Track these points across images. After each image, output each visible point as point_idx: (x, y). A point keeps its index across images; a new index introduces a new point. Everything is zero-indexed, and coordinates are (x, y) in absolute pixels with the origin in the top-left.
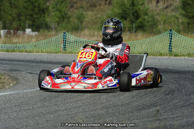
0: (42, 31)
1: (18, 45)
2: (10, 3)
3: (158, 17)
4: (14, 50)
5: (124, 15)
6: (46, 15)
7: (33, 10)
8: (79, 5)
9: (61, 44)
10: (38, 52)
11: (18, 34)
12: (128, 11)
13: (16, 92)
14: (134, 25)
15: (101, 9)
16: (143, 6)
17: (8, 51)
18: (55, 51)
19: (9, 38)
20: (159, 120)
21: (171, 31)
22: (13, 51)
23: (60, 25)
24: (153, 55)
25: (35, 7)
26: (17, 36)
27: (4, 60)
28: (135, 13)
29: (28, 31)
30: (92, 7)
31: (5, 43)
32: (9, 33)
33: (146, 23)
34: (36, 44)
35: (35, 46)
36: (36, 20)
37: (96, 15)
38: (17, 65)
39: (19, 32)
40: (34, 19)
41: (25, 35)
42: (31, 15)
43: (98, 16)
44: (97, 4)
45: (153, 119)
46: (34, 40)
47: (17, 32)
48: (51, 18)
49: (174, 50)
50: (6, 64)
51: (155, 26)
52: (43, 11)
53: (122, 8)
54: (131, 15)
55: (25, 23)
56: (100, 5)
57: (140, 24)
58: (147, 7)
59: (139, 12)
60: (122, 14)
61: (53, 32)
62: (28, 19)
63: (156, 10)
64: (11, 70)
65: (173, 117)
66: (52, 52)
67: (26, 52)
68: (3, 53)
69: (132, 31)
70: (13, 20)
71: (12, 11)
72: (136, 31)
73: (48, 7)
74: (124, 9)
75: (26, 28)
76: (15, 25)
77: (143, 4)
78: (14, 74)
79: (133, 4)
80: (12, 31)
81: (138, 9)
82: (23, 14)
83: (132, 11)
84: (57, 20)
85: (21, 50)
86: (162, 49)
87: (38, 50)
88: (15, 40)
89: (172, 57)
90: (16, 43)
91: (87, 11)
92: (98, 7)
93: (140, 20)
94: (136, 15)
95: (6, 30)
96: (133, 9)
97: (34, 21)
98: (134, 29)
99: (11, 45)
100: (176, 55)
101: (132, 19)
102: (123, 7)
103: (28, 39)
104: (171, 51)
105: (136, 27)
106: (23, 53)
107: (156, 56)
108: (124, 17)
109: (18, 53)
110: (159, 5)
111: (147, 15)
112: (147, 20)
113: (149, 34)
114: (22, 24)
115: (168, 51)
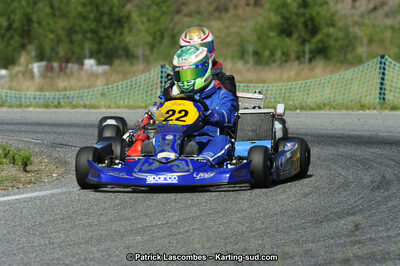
0: (117, 62)
1: (67, 93)
2: (52, 7)
3: (356, 30)
4: (59, 103)
5: (286, 26)
6: (126, 30)
7: (98, 20)
8: (192, 7)
9: (156, 88)
10: (110, 107)
11: (68, 71)
12: (294, 18)
13: (65, 189)
14: (307, 47)
15: (238, 16)
16: (325, 7)
17: (47, 106)
18: (143, 105)
19: (52, 78)
20: (360, 242)
21: (382, 57)
22: (58, 106)
23: (155, 50)
24: (347, 108)
25: (102, 14)
26: (66, 74)
27: (40, 124)
28: (309, 23)
29: (89, 63)
30: (220, 12)
31: (41, 89)
32: (49, 69)
33: (332, 43)
34: (106, 91)
35: (103, 95)
36: (106, 40)
37: (227, 28)
38: (65, 133)
39: (70, 65)
40: (101, 38)
41: (83, 73)
42: (94, 32)
43: (233, 30)
44: (230, 5)
45: (348, 240)
46: (100, 82)
47: (66, 67)
48: (136, 37)
49: (389, 97)
50: (42, 133)
51: (350, 48)
52: (119, 22)
53: (281, 13)
54: (300, 26)
55: (82, 48)
56: (236, 7)
57: (320, 45)
58: (333, 10)
59: (318, 20)
60: (282, 24)
61: (140, 66)
62: (88, 39)
63: (352, 15)
64: (54, 145)
65: (389, 237)
66: (139, 107)
67: (85, 107)
68: (38, 110)
69: (302, 59)
70: (59, 41)
71: (55, 23)
72: (310, 60)
73: (129, 13)
74: (287, 15)
75: (85, 58)
76: (62, 51)
77: (326, 3)
78: (60, 153)
79: (305, 5)
80: (56, 65)
81: (315, 14)
82: (77, 28)
83: (302, 19)
84: (150, 39)
85: (74, 103)
86: (366, 96)
87: (108, 103)
88: (62, 83)
89: (387, 112)
90: (65, 89)
91: (209, 20)
92: (232, 12)
93: (319, 36)
94: (310, 26)
95: (44, 63)
96: (304, 15)
97: (100, 43)
98: (307, 56)
99: (53, 93)
100: (394, 108)
101: (303, 34)
102: (284, 11)
103: (88, 80)
104: (384, 99)
105: (311, 52)
106: (78, 110)
107: (353, 110)
108: (286, 31)
109: (68, 110)
110: (358, 4)
111: (333, 25)
112: (335, 36)
113: (338, 65)
114: (77, 50)
115: (378, 100)
